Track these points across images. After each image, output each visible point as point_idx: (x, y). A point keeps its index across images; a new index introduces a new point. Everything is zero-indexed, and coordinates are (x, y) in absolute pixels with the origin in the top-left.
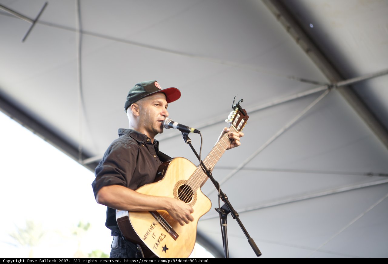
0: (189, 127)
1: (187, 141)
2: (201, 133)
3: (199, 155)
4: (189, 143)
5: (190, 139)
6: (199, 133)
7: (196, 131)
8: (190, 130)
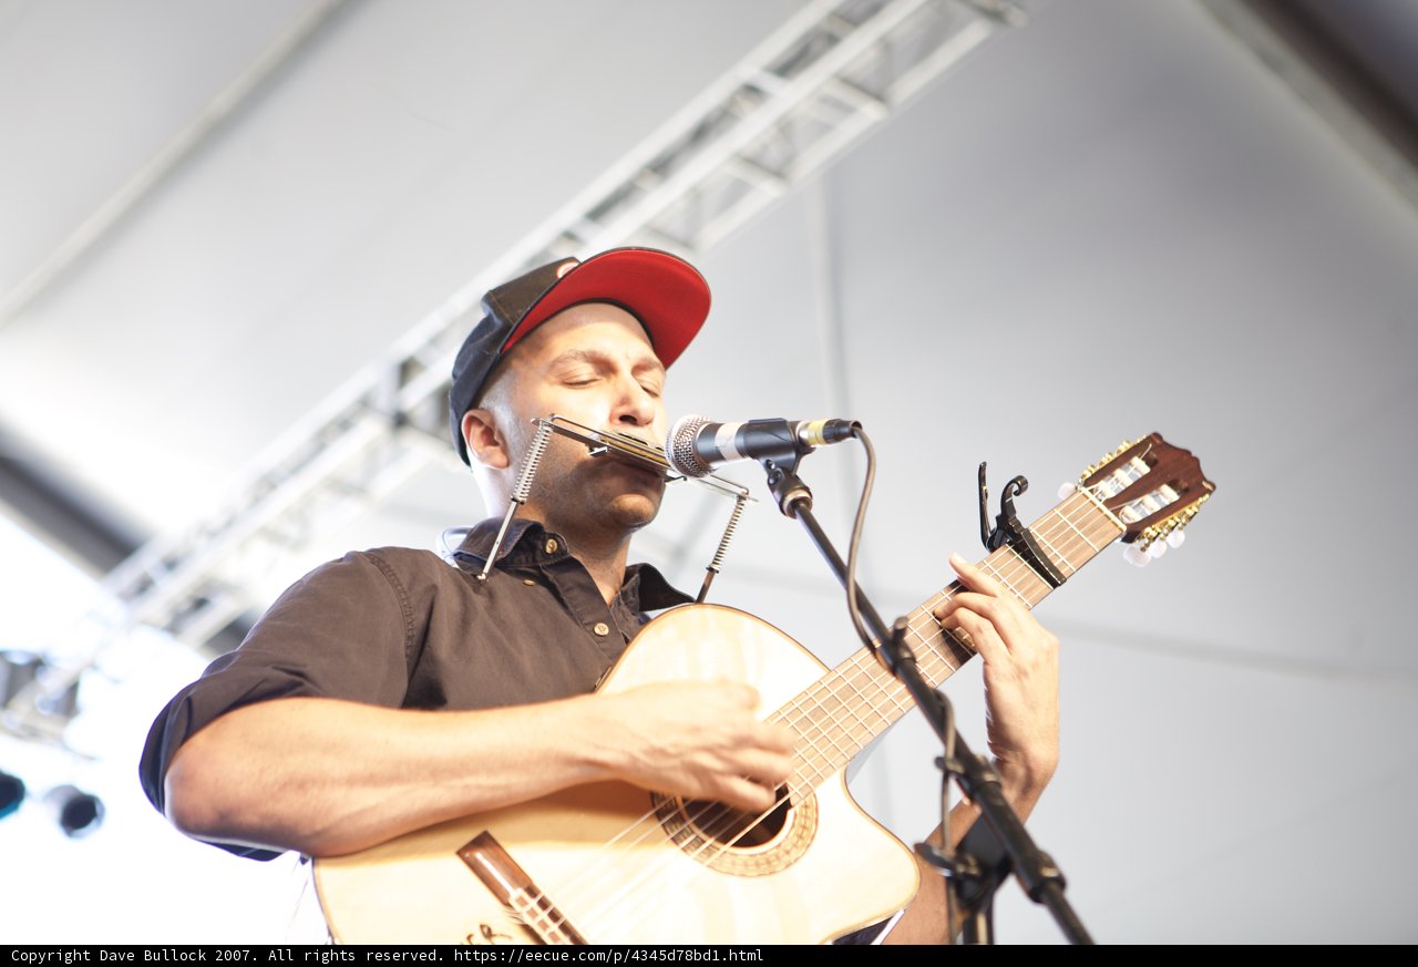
0: (794, 425)
1: (790, 498)
2: (866, 429)
3: (844, 558)
4: (799, 509)
5: (806, 489)
6: (852, 434)
7: (838, 431)
8: (804, 435)
